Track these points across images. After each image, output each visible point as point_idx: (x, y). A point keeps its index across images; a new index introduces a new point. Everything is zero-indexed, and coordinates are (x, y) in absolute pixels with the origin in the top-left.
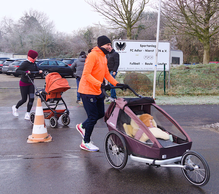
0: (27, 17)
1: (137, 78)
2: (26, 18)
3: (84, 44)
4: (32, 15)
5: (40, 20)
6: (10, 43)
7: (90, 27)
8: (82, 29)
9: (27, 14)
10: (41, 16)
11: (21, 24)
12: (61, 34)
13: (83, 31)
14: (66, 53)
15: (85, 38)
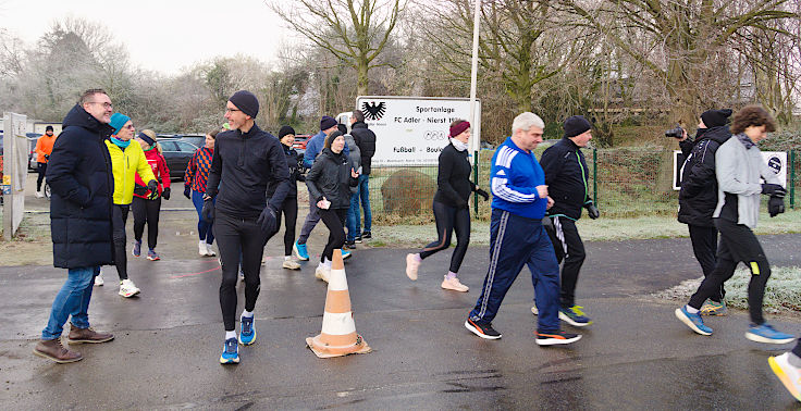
0: (58, 33)
1: (413, 184)
2: (55, 37)
3: (207, 97)
4: (73, 30)
5: (92, 41)
6: (20, 94)
7: (221, 59)
8: (202, 64)
9: (59, 27)
10: (94, 33)
11: (43, 50)
12: (148, 73)
13: (204, 69)
14: (164, 120)
15: (209, 83)
